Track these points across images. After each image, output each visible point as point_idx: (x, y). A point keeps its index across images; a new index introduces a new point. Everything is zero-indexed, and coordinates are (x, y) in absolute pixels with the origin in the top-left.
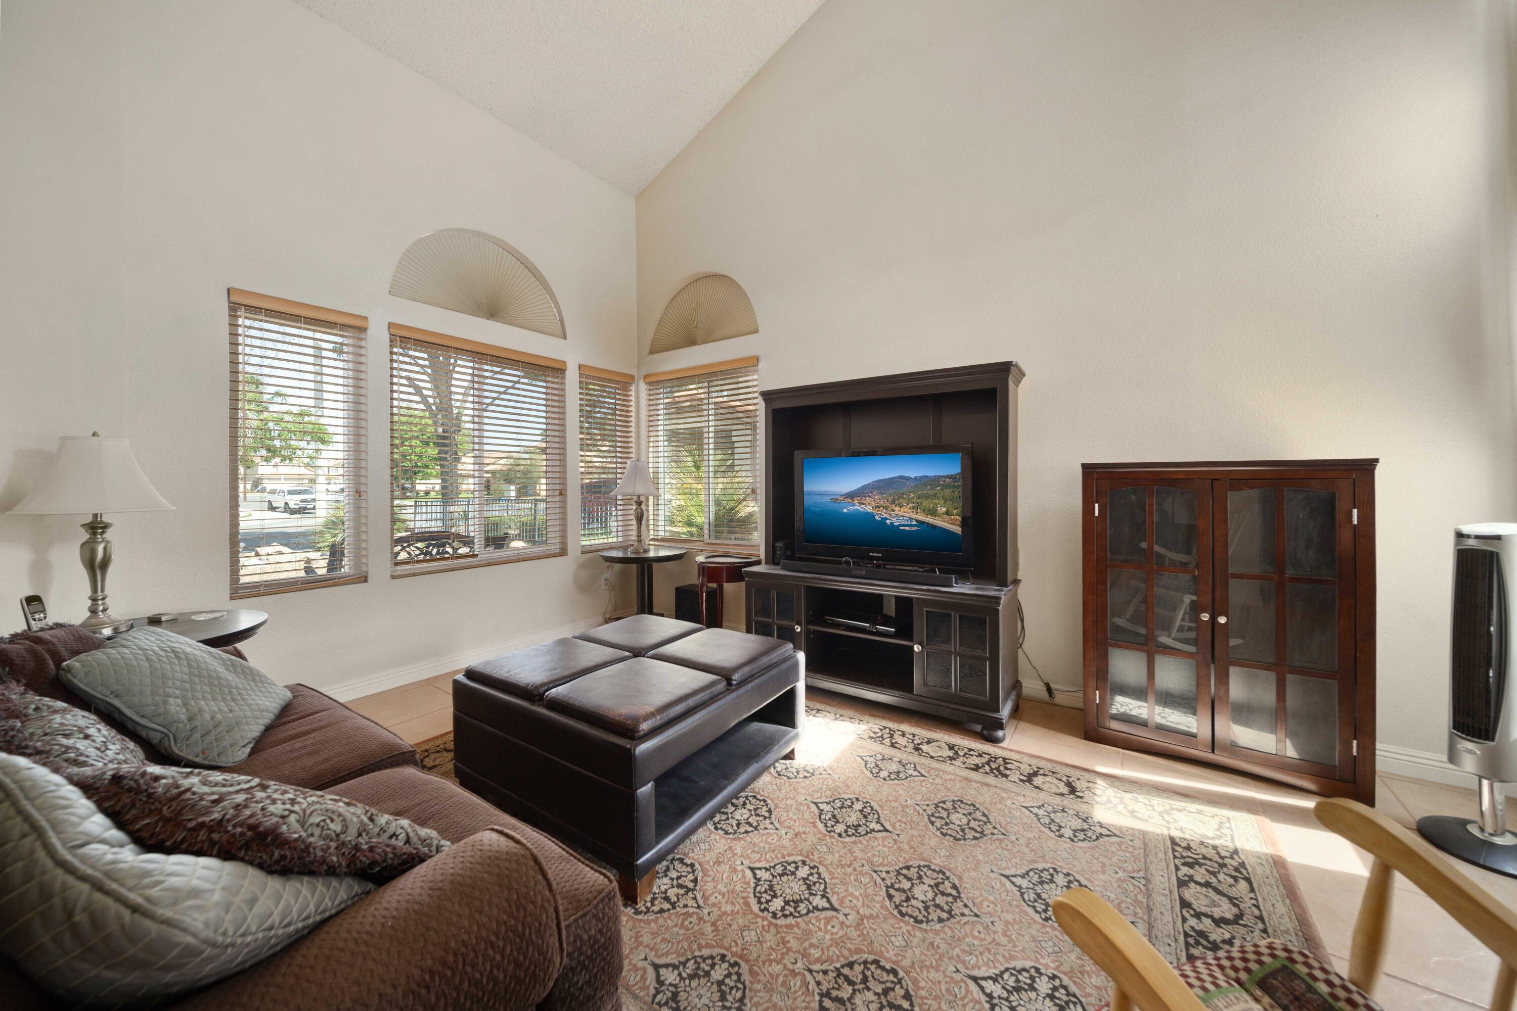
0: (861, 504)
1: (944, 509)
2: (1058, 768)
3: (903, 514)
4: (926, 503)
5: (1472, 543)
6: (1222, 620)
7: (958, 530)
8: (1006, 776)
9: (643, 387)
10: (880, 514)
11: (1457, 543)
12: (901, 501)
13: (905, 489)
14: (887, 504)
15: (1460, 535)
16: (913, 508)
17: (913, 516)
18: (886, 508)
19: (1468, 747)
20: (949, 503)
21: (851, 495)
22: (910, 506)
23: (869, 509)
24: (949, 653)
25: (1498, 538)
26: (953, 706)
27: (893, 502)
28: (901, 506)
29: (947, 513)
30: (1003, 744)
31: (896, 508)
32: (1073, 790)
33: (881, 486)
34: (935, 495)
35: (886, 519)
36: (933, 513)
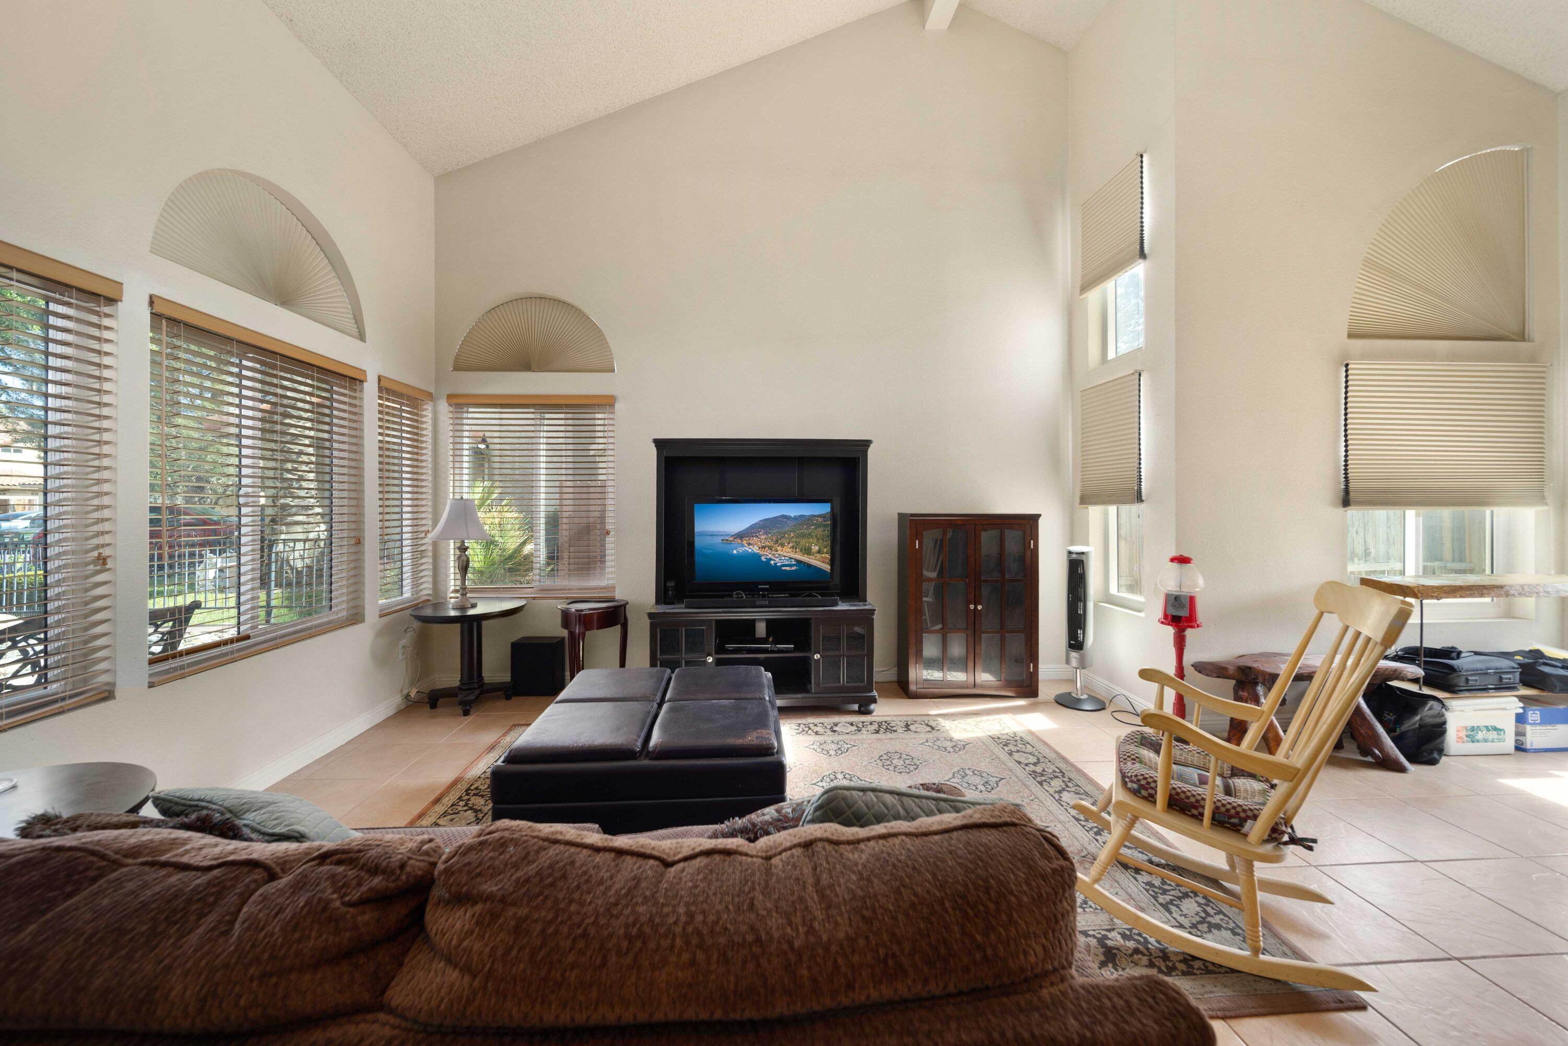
0: (749, 544)
1: (817, 548)
2: (915, 719)
3: (785, 554)
4: (803, 542)
5: (1074, 556)
6: (979, 607)
7: (827, 567)
8: (895, 731)
9: (444, 407)
10: (766, 555)
11: (1069, 557)
12: (783, 540)
13: (787, 529)
14: (772, 544)
15: (1070, 553)
16: (793, 547)
17: (793, 555)
18: (770, 548)
19: (1074, 655)
20: (821, 541)
21: (741, 536)
22: (790, 545)
23: (756, 549)
24: (840, 656)
25: (1083, 553)
26: (843, 695)
27: (777, 542)
28: (783, 545)
29: (819, 552)
30: (874, 714)
31: (779, 548)
32: (933, 728)
33: (767, 525)
34: (810, 534)
35: (771, 559)
36: (808, 551)
